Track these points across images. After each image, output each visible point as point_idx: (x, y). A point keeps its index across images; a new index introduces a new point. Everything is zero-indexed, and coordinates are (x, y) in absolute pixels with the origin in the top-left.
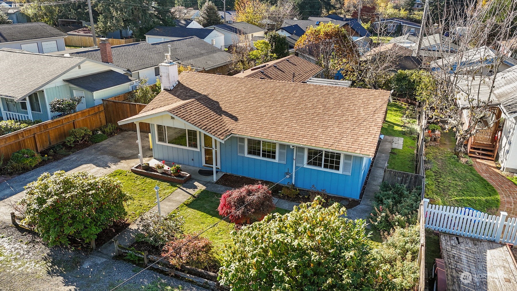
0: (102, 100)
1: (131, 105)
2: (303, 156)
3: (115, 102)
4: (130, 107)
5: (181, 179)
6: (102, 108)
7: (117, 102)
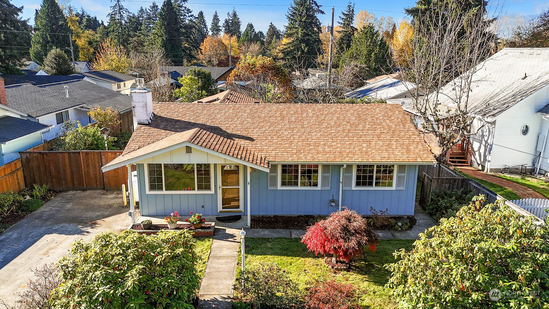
0: (19, 152)
1: (72, 155)
2: (351, 176)
3: (43, 154)
4: (70, 158)
5: (208, 231)
6: (19, 165)
7: (46, 154)
